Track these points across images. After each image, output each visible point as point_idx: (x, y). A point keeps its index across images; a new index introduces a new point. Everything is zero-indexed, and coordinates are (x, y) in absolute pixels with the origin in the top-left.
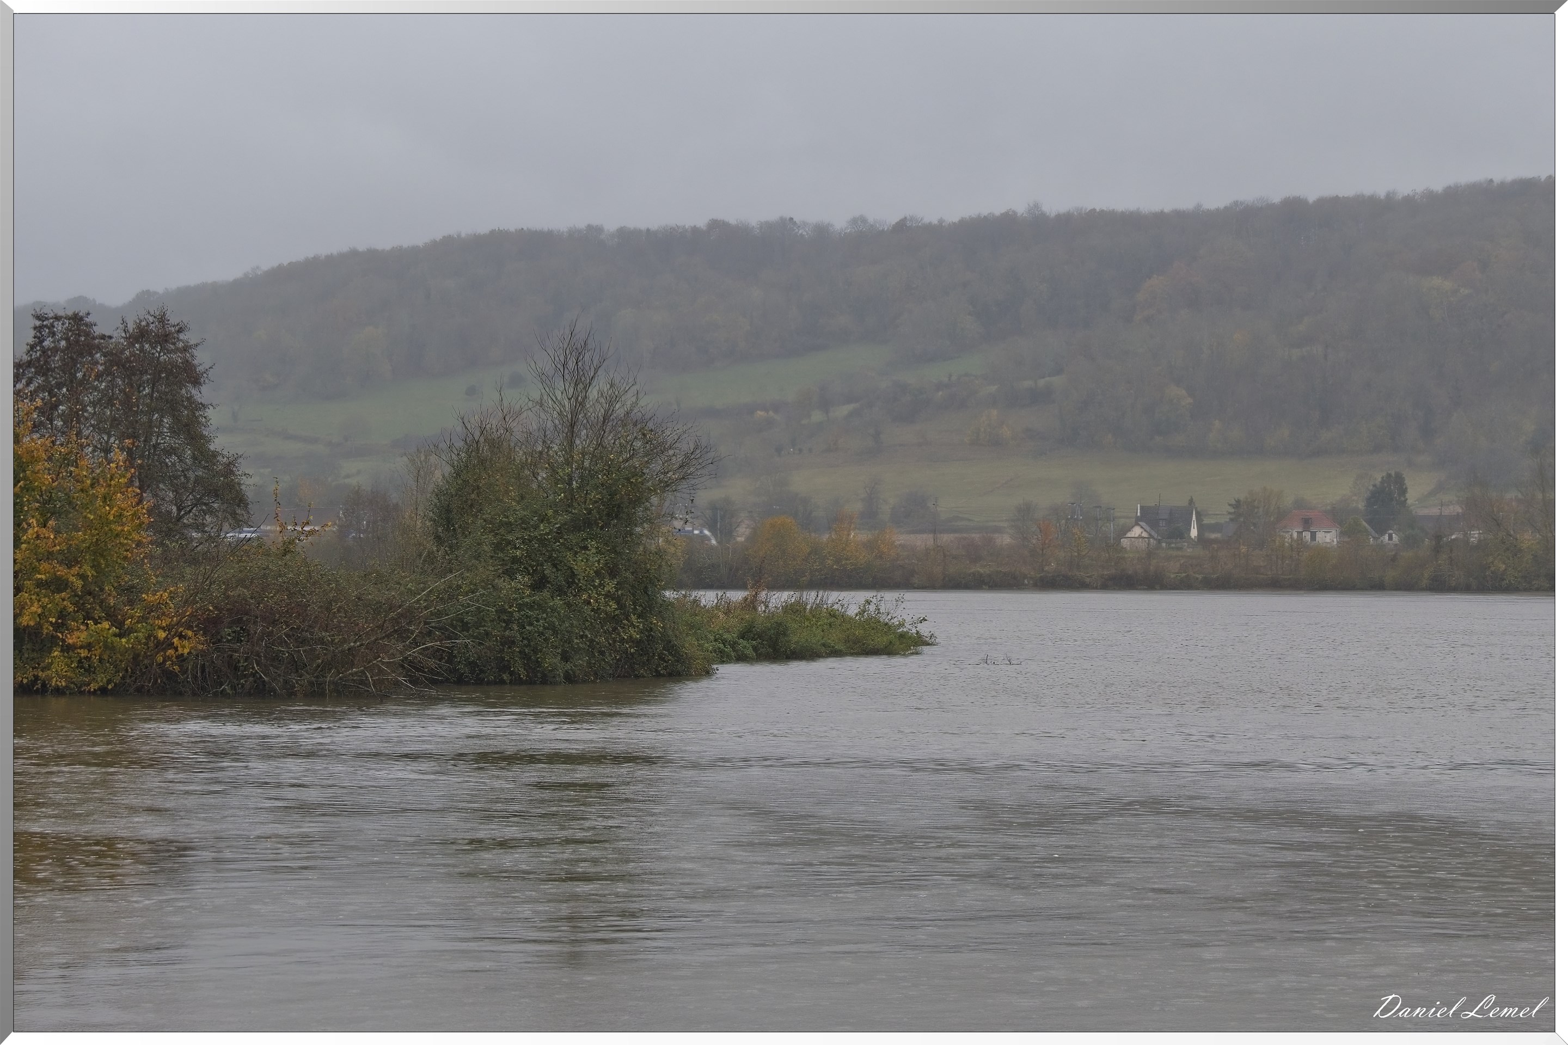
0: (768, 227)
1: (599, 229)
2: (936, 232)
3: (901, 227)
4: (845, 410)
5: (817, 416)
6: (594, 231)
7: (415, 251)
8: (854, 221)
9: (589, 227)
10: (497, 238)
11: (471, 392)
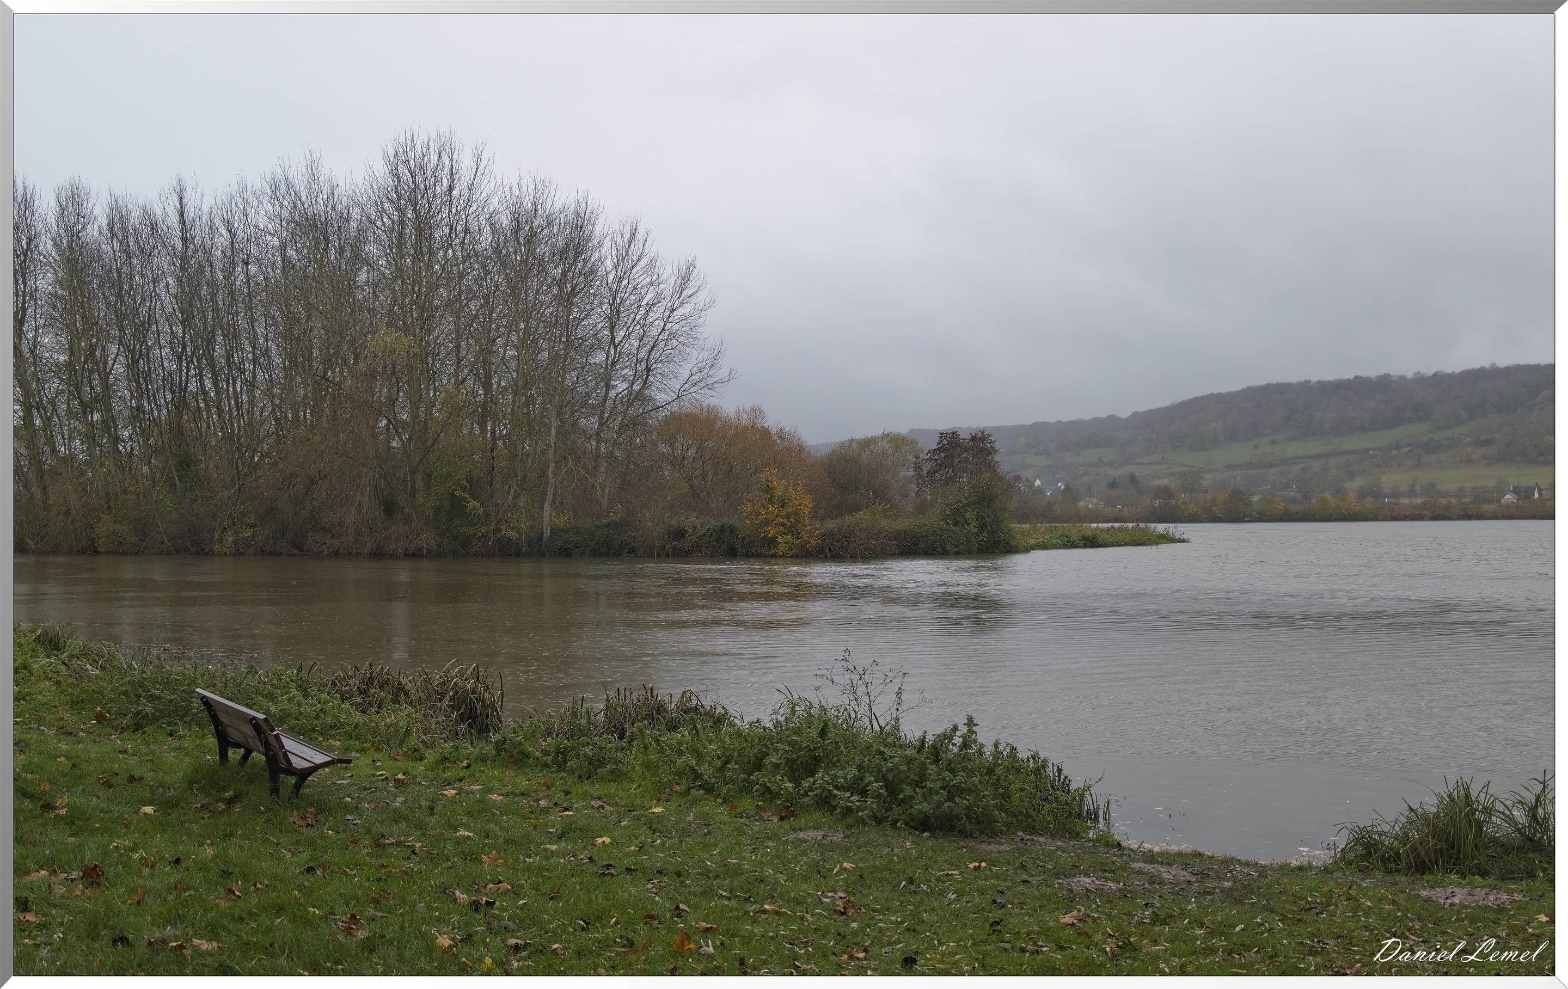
0: (1379, 377)
1: (1310, 382)
2: (1451, 376)
3: (1435, 375)
4: (1407, 449)
5: (1395, 452)
6: (1307, 382)
7: (1236, 392)
8: (1416, 374)
9: (1305, 381)
10: (1268, 387)
11: (1256, 447)
